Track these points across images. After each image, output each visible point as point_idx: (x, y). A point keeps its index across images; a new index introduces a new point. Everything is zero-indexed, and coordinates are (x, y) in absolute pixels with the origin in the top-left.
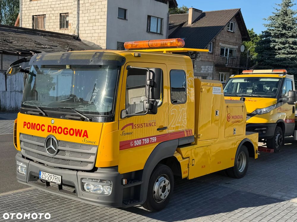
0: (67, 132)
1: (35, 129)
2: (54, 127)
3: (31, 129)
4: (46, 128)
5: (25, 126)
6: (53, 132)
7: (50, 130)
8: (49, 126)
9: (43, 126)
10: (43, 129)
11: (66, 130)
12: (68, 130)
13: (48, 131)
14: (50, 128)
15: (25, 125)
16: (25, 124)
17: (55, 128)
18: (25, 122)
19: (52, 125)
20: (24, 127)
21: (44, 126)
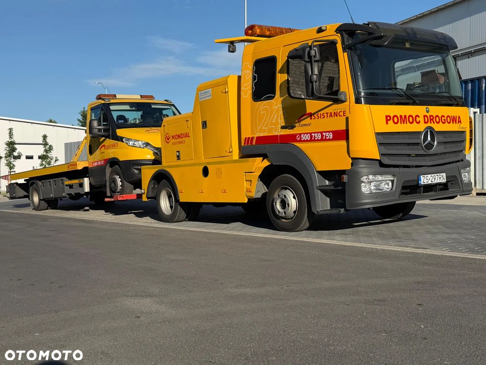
0: (444, 120)
1: (406, 123)
2: (430, 116)
3: (401, 123)
4: (421, 119)
5: (389, 122)
6: (431, 123)
7: (426, 121)
8: (425, 116)
9: (417, 118)
10: (418, 121)
11: (443, 118)
12: (445, 118)
13: (425, 123)
14: (426, 118)
15: (390, 120)
16: (388, 118)
17: (432, 118)
18: (387, 117)
19: (428, 115)
20: (387, 123)
21: (419, 117)
